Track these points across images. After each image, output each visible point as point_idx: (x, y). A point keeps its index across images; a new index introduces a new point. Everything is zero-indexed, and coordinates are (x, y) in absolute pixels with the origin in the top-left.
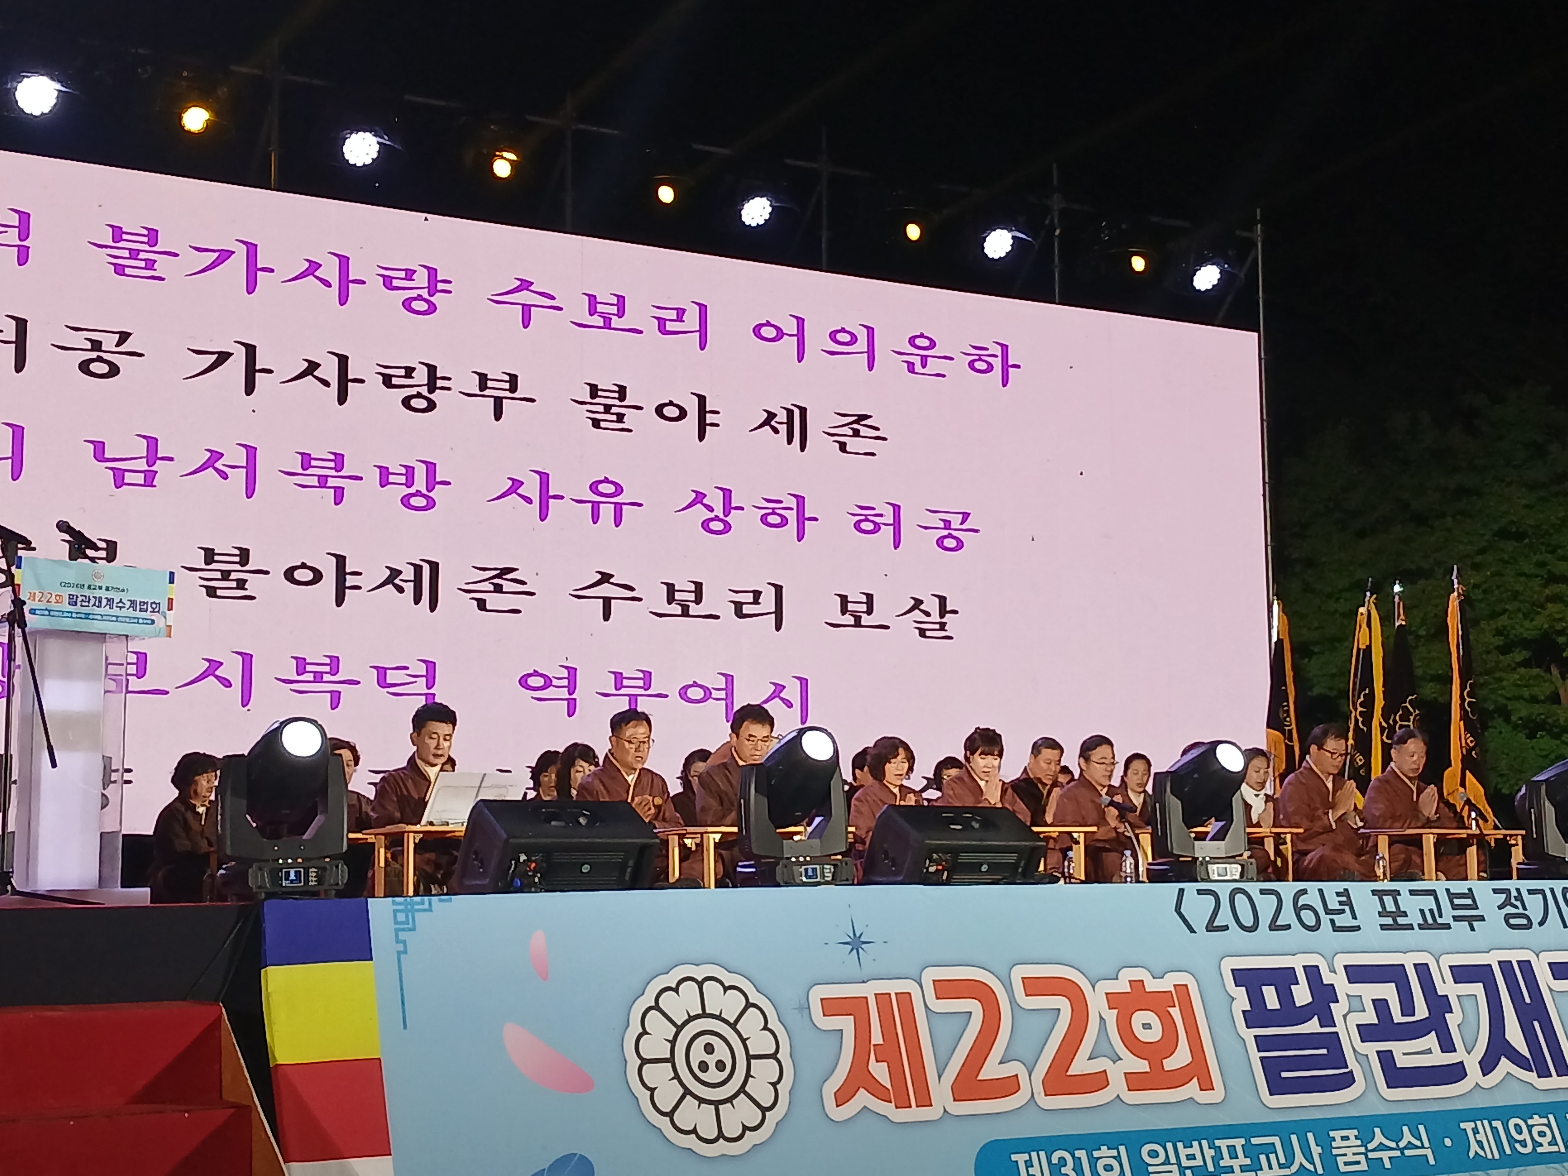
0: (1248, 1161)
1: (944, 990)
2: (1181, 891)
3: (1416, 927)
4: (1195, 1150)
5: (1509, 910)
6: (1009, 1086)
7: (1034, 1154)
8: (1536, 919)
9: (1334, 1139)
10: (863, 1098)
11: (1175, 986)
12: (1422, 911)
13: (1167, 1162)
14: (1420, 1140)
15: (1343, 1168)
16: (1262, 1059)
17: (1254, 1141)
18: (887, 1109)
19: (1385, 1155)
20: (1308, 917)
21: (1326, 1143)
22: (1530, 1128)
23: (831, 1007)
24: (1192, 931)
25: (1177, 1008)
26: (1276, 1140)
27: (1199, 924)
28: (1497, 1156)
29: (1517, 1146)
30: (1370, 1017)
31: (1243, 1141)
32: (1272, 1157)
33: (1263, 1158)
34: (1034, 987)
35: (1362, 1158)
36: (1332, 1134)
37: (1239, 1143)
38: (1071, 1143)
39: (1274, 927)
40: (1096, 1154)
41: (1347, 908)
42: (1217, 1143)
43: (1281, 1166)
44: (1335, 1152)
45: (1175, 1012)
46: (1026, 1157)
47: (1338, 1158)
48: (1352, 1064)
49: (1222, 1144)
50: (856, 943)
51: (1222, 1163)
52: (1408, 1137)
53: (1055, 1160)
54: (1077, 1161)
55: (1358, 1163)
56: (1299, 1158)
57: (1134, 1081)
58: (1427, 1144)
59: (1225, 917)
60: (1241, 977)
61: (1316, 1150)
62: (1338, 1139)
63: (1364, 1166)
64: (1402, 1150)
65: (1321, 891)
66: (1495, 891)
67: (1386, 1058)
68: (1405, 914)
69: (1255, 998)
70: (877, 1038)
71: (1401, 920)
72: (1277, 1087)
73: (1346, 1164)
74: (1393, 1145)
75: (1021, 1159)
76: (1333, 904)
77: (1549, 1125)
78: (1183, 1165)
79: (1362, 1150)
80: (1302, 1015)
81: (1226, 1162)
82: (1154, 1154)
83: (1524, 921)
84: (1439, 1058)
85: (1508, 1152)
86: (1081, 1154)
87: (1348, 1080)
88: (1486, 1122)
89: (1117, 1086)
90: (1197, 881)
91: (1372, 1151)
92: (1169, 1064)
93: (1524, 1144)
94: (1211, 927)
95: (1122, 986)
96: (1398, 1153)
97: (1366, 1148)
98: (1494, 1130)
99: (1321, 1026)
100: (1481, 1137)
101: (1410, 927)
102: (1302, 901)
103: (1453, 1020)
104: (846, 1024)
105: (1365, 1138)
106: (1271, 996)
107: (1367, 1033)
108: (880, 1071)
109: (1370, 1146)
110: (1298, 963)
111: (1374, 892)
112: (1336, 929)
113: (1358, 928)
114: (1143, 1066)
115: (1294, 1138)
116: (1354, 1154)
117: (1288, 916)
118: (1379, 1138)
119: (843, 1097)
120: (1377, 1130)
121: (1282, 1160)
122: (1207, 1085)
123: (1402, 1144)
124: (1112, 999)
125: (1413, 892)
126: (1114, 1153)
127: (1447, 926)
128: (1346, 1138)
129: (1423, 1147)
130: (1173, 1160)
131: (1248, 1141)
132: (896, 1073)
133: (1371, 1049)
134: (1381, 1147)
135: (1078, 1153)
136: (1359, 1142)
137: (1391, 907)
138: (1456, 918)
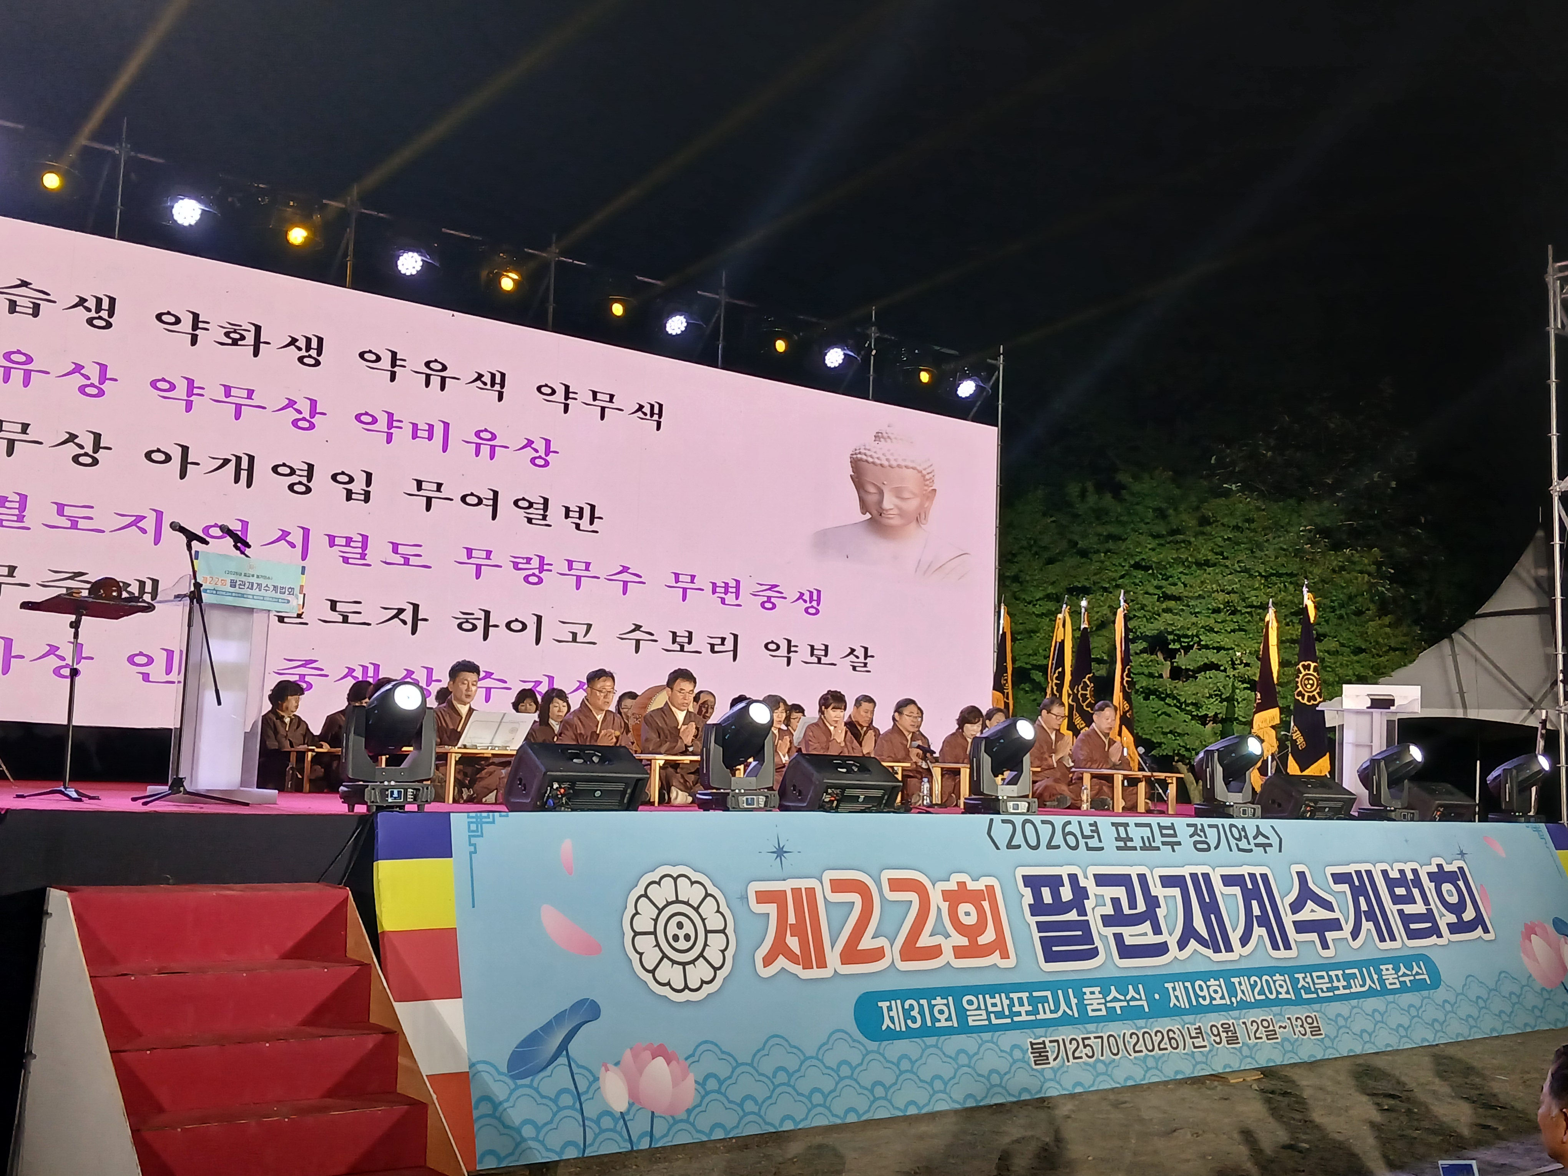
0: (1030, 1008)
1: (838, 886)
2: (992, 820)
3: (1138, 848)
4: (997, 1000)
5: (1197, 838)
6: (877, 954)
7: (893, 1002)
8: (1213, 843)
9: (1085, 993)
10: (781, 962)
11: (986, 886)
12: (1142, 838)
13: (979, 1008)
14: (1139, 994)
15: (1091, 1014)
16: (1040, 937)
17: (1035, 994)
18: (797, 969)
19: (1117, 1005)
20: (1071, 840)
21: (1080, 996)
22: (1208, 987)
23: (763, 897)
24: (998, 848)
25: (987, 902)
26: (1048, 994)
27: (1002, 844)
28: (1187, 1007)
29: (1200, 999)
30: (1109, 910)
31: (1027, 994)
32: (1046, 1005)
33: (1040, 1006)
34: (897, 885)
35: (1103, 1007)
36: (1084, 990)
37: (1025, 995)
38: (917, 994)
39: (1049, 846)
40: (933, 1002)
41: (1095, 835)
42: (1011, 995)
43: (1051, 1012)
44: (1086, 1002)
45: (986, 905)
46: (888, 1004)
47: (1088, 1007)
48: (1098, 942)
49: (1014, 996)
50: (780, 852)
51: (1014, 1009)
52: (1132, 993)
53: (907, 1006)
54: (921, 1006)
55: (1100, 1010)
56: (1063, 1006)
57: (959, 952)
58: (1143, 998)
59: (1018, 839)
60: (1028, 881)
61: (1074, 1001)
62: (1088, 993)
63: (1104, 1013)
64: (1128, 1002)
65: (1079, 823)
66: (1188, 825)
67: (1119, 938)
68: (1131, 840)
69: (1038, 896)
70: (792, 919)
71: (1129, 844)
72: (1050, 957)
73: (1093, 1010)
74: (1122, 998)
75: (884, 1005)
76: (1087, 832)
77: (1220, 986)
78: (989, 1010)
79: (1103, 1001)
80: (1066, 908)
81: (1016, 1008)
82: (970, 1002)
83: (1205, 846)
84: (1152, 939)
85: (1194, 1003)
86: (924, 1002)
87: (1094, 953)
88: (1181, 983)
89: (948, 954)
90: (999, 813)
91: (1110, 1001)
92: (983, 940)
93: (1204, 998)
94: (1010, 846)
95: (952, 885)
96: (1125, 1004)
97: (1105, 1000)
98: (1186, 988)
99: (1078, 916)
100: (1177, 993)
101: (1135, 849)
102: (1067, 829)
103: (1161, 913)
104: (772, 909)
105: (1105, 993)
106: (1047, 896)
107: (1107, 921)
108: (793, 943)
109: (1108, 999)
110: (1064, 872)
111: (1113, 824)
112: (1089, 849)
113: (1102, 849)
114: (964, 941)
115: (1060, 992)
116: (1098, 1004)
117: (1058, 839)
118: (1114, 993)
119: (768, 961)
120: (1113, 988)
121: (1052, 1008)
122: (1005, 955)
123: (1128, 998)
124: (947, 895)
125: (1137, 825)
126: (945, 1001)
127: (1158, 849)
128: (1092, 993)
129: (1141, 999)
130: (983, 1007)
131: (1031, 994)
132: (804, 944)
133: (1110, 931)
134: (1115, 999)
135: (922, 1002)
136: (1101, 996)
137: (1123, 834)
138: (1164, 843)
